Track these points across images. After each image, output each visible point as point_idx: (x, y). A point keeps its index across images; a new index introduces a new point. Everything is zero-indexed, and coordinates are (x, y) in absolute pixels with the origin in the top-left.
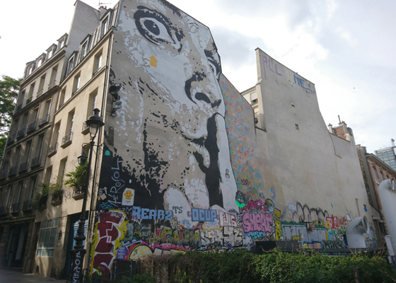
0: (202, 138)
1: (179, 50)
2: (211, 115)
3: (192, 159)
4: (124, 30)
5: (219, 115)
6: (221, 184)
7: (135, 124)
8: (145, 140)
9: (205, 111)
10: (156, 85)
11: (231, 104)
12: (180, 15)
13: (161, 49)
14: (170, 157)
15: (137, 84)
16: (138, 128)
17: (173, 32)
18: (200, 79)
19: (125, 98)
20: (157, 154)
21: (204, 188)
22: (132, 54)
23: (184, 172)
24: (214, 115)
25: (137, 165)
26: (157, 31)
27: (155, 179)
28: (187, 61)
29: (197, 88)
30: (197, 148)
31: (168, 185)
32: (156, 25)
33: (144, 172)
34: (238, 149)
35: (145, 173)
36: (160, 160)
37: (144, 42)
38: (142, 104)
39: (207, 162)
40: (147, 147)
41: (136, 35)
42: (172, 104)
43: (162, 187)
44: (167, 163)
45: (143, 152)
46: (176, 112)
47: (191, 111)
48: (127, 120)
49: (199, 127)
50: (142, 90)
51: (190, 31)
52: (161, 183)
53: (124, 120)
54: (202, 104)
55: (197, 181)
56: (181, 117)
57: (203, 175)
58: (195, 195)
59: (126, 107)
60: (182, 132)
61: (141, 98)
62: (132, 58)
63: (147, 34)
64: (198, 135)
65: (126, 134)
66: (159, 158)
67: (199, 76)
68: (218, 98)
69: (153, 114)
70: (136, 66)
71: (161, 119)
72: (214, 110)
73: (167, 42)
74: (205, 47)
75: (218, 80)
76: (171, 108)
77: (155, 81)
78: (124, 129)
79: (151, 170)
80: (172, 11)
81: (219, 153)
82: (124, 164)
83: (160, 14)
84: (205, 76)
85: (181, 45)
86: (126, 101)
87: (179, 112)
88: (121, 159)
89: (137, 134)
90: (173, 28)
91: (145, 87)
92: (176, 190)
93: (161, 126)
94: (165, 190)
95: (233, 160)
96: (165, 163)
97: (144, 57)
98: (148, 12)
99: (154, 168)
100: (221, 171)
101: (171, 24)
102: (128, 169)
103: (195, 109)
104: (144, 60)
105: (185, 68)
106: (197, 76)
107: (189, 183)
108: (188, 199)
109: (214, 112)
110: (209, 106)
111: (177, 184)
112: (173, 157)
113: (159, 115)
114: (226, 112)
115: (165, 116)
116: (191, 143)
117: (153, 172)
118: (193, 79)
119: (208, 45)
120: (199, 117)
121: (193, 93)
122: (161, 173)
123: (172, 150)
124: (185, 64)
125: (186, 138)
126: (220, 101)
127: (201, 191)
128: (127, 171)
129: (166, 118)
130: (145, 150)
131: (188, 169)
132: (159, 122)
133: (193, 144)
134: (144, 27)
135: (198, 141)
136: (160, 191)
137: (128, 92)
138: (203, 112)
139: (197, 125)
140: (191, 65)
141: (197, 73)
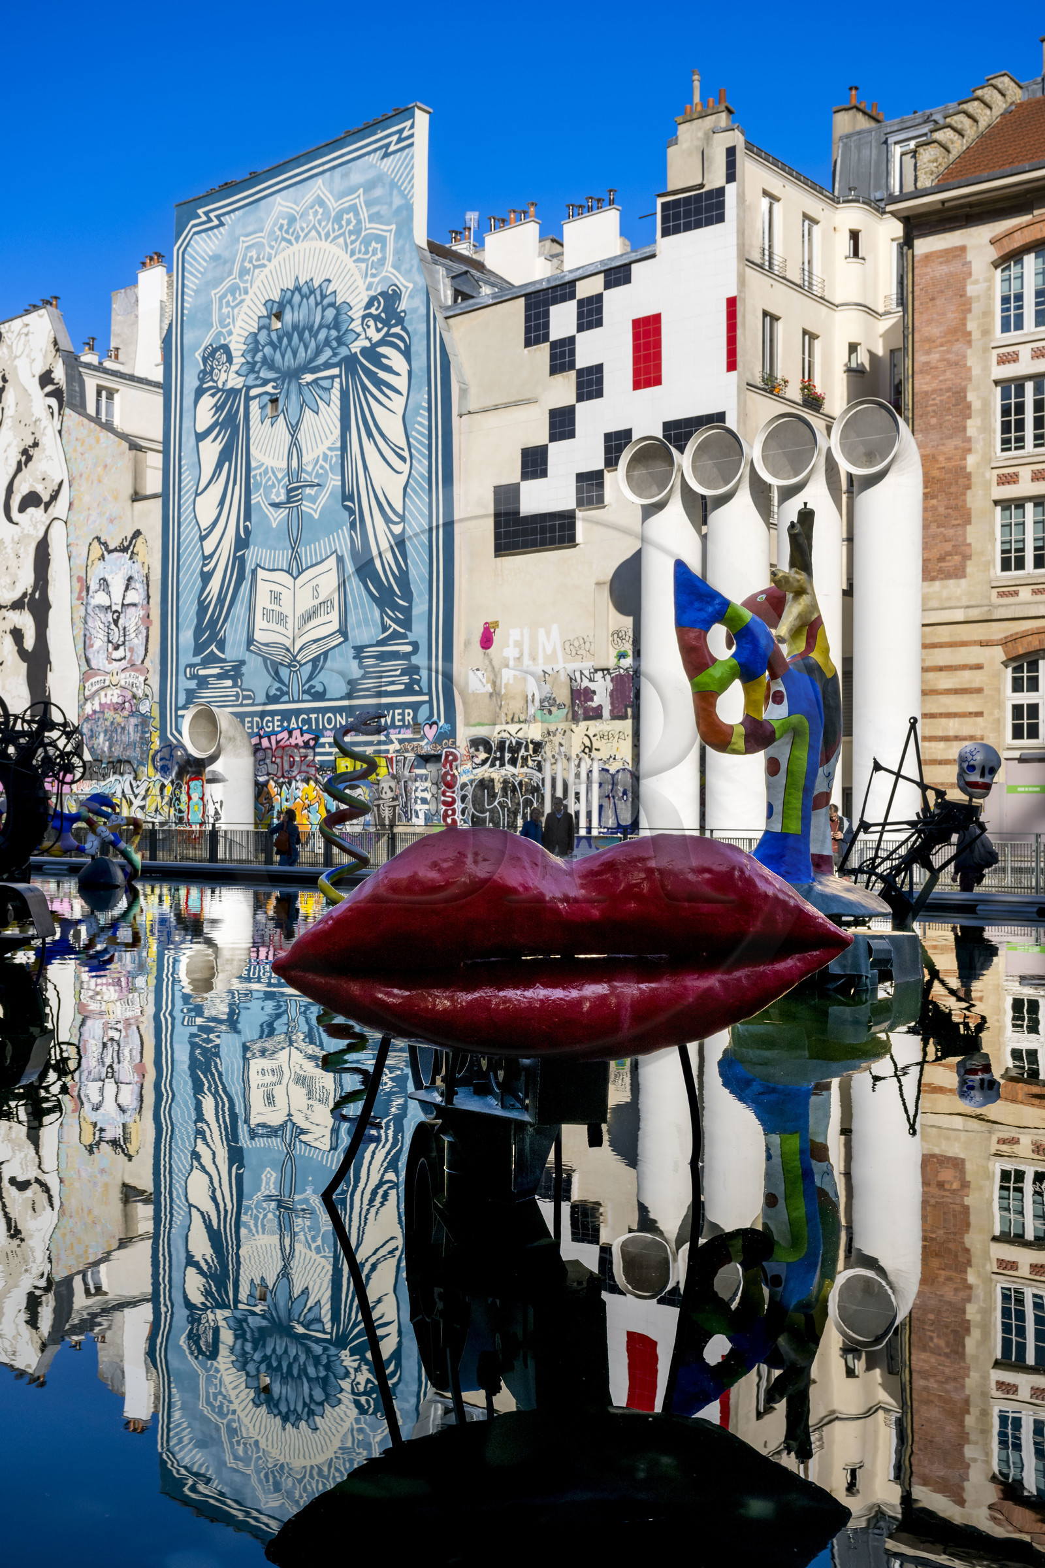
0: (25, 595)
2: (41, 534)
3: (8, 645)
5: (56, 523)
6: (50, 675)
9: (32, 532)
11: (81, 475)
18: (29, 458)
21: (25, 692)
24: (48, 530)
28: (11, 436)
29: (22, 489)
30: (16, 618)
39: (29, 643)
47: (9, 550)
49: (20, 574)
51: (16, 357)
54: (29, 518)
55: (14, 682)
57: (24, 666)
64: (16, 595)
67: (27, 456)
68: (57, 480)
74: (39, 370)
75: (60, 432)
81: (51, 613)
84: (38, 444)
95: (75, 616)
100: (51, 650)
103: (15, 539)
106: (23, 459)
107: (3, 687)
109: (48, 522)
110: (40, 513)
114: (71, 505)
116: (7, 615)
118: (19, 469)
119: (46, 357)
120: (21, 552)
121: (16, 503)
124: (6, 450)
126: (61, 485)
133: (11, 614)
135: (17, 605)
138: (28, 536)
139: (18, 572)
140: (15, 443)
141: (25, 452)
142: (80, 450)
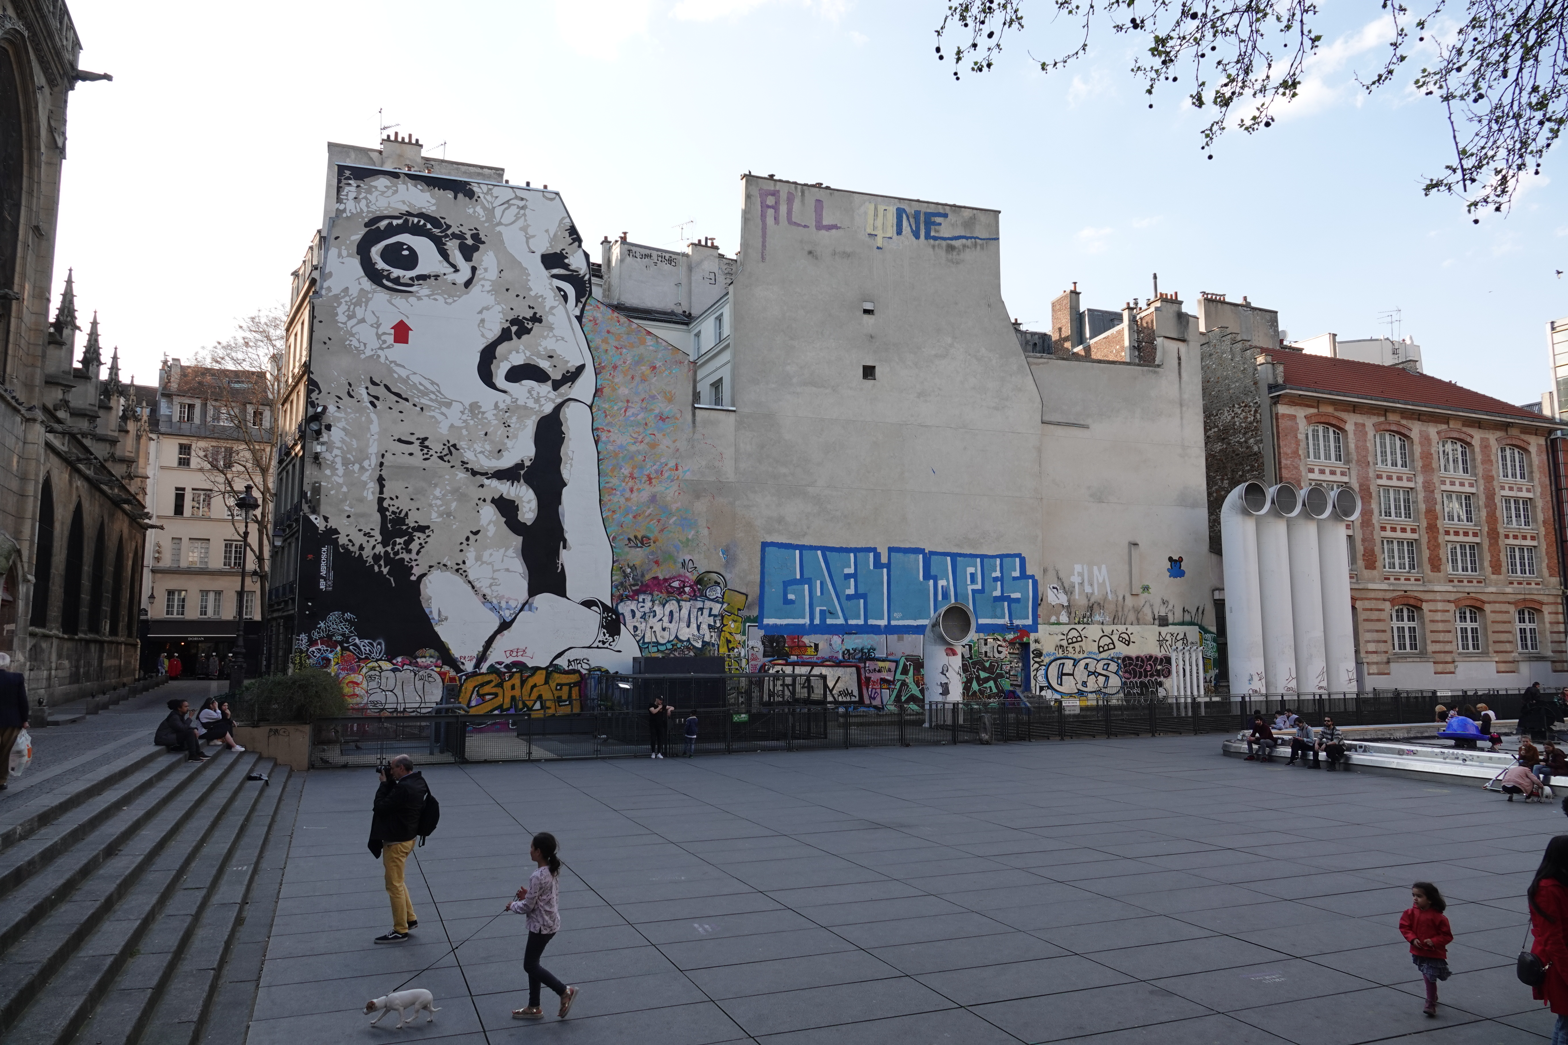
0: (520, 466)
1: (468, 284)
2: (548, 409)
3: (489, 514)
4: (335, 291)
5: (572, 404)
6: (563, 553)
7: (362, 468)
8: (381, 492)
9: (531, 403)
10: (405, 381)
11: (615, 367)
12: (470, 194)
13: (419, 298)
14: (434, 515)
15: (364, 392)
16: (367, 474)
17: (452, 246)
18: (523, 331)
19: (342, 424)
20: (407, 514)
21: (518, 566)
22: (353, 335)
23: (468, 539)
24: (558, 408)
25: (366, 538)
26: (411, 261)
27: (403, 559)
28: (490, 300)
29: (512, 356)
30: (505, 489)
31: (431, 567)
32: (410, 248)
33: (380, 549)
34: (626, 471)
35: (383, 551)
36: (412, 525)
37: (380, 297)
38: (375, 428)
39: (528, 515)
40: (385, 504)
41: (362, 289)
42: (444, 409)
43: (417, 571)
44: (428, 527)
45: (378, 514)
46: (452, 426)
47: (489, 414)
48: (346, 463)
49: (509, 443)
50: (374, 401)
51: (499, 224)
52: (414, 563)
53: (339, 465)
54: (526, 389)
55: (498, 554)
56: (464, 432)
57: (517, 541)
58: (493, 578)
59: (343, 441)
60: (463, 463)
61: (373, 416)
62: (355, 343)
63: (388, 278)
64: (507, 462)
65: (345, 489)
66: (411, 522)
67: (520, 327)
68: (574, 363)
69: (400, 440)
70: (363, 356)
71: (416, 448)
72: (560, 395)
73: (436, 277)
74: (543, 246)
75: (579, 318)
76: (440, 417)
77: (404, 373)
78: (341, 481)
79: (394, 544)
80: (450, 195)
81: (566, 491)
82: (342, 540)
83: (421, 215)
84: (540, 320)
85: (474, 269)
86: (344, 429)
87: (459, 423)
88: (336, 532)
89: (365, 483)
90: (454, 236)
91: (381, 391)
92: (448, 574)
93: (417, 460)
94: (424, 575)
95: (606, 498)
96: (422, 529)
97: (380, 333)
98: (390, 224)
99: (398, 540)
100: (566, 527)
101: (449, 227)
102: (350, 547)
103: (502, 406)
104: (379, 336)
105: (483, 321)
106: (514, 329)
107: (478, 558)
108: (473, 587)
109: (559, 401)
110: (545, 389)
111: (449, 564)
112: (441, 515)
113: (412, 439)
114: (598, 392)
115: (426, 439)
116: (487, 482)
117: (397, 547)
118: (505, 336)
119: (554, 239)
120: (513, 421)
121: (500, 371)
122: (415, 546)
123: (439, 502)
124: (480, 312)
125: (474, 473)
126: (581, 369)
127: (507, 570)
128: (347, 551)
129: (426, 443)
130: (382, 510)
131: (476, 533)
132: (411, 454)
133: (494, 483)
134: (381, 265)
135: (509, 474)
136: (413, 578)
137: (346, 413)
138: (525, 407)
139: (506, 440)
140: (498, 308)
141: (514, 322)
142: (613, 342)
